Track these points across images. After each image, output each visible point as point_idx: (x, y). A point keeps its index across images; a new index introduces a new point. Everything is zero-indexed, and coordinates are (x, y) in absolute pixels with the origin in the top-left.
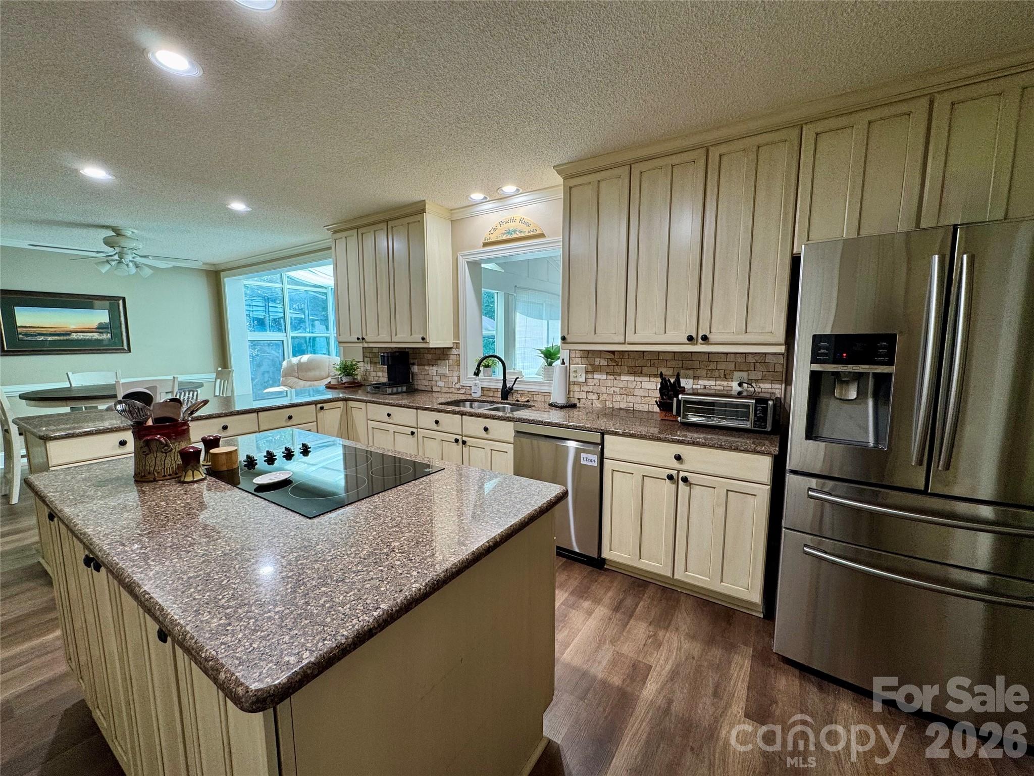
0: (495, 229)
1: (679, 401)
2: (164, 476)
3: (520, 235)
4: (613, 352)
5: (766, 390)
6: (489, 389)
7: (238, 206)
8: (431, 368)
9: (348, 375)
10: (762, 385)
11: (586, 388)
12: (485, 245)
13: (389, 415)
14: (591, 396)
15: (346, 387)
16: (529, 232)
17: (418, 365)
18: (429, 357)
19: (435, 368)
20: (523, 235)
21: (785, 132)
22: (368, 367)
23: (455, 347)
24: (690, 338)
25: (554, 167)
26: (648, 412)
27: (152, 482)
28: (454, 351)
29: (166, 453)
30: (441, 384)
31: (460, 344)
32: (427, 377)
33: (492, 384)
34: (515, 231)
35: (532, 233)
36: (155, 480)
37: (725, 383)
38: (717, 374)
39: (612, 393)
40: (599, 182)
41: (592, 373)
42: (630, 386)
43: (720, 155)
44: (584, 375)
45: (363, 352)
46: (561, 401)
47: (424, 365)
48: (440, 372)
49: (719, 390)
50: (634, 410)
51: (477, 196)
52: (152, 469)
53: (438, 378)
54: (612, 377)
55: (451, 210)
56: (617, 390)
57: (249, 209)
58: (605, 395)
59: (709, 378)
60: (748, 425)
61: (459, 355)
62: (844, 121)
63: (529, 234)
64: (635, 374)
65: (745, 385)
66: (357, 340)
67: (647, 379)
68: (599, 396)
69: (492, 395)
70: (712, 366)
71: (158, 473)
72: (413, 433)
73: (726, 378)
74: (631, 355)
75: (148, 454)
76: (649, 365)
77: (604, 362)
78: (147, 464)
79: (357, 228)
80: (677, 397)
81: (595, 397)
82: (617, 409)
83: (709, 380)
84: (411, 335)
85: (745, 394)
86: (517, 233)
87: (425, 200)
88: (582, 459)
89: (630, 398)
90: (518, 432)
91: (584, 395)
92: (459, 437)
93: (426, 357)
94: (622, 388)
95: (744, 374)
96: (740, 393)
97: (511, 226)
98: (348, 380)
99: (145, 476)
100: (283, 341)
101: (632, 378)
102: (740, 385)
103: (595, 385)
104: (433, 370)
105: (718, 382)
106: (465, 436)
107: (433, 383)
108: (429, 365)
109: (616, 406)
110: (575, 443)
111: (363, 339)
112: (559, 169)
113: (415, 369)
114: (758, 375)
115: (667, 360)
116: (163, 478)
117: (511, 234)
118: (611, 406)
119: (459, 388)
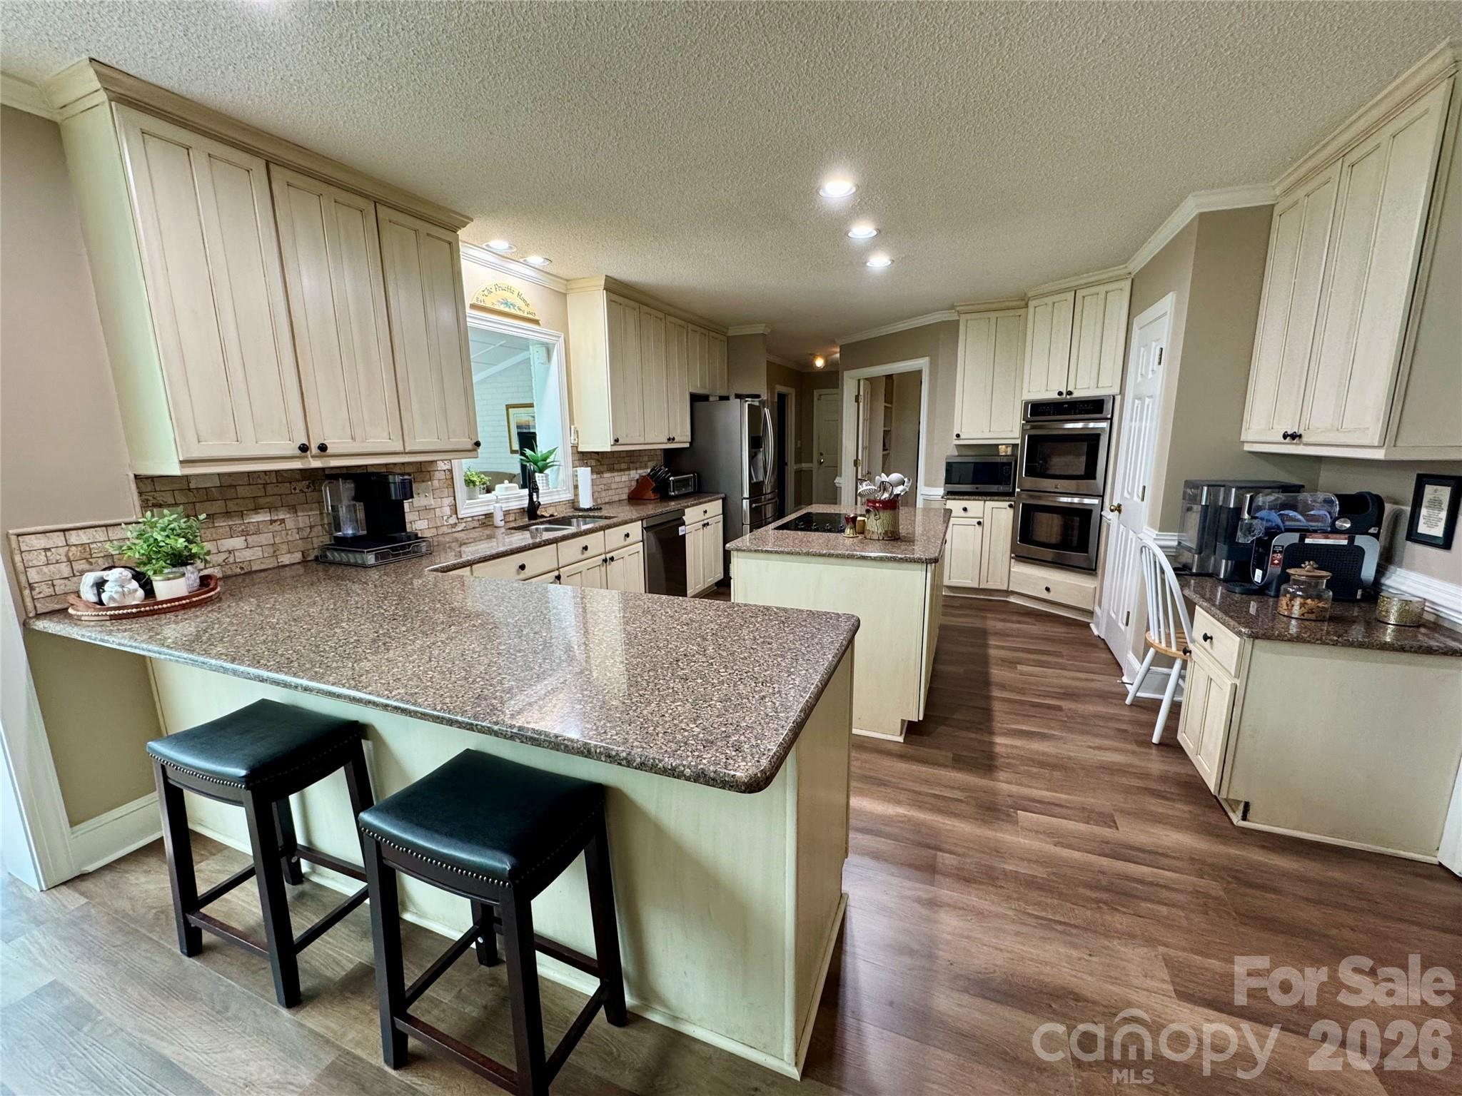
0: (489, 292)
3: (517, 312)
12: (473, 307)
16: (525, 312)
20: (520, 313)
24: (669, 440)
28: (441, 466)
30: (422, 525)
34: (512, 305)
35: (528, 315)
40: (625, 306)
46: (589, 504)
48: (418, 505)
53: (414, 516)
60: (691, 490)
66: (294, 453)
72: (558, 578)
84: (448, 438)
86: (514, 307)
97: (509, 296)
117: (510, 307)
119: (456, 524)
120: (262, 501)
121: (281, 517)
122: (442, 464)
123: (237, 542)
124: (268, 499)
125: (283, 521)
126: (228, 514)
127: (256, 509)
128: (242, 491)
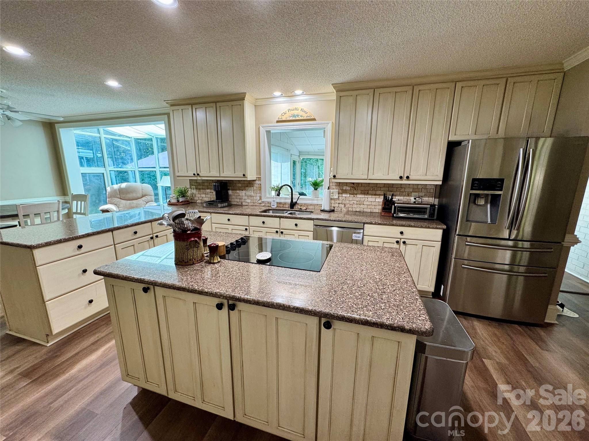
0: (285, 114)
1: (395, 207)
2: (198, 261)
3: (301, 118)
4: (353, 183)
5: (426, 201)
6: (280, 203)
7: (113, 83)
8: (241, 191)
9: (183, 196)
10: (424, 199)
11: (338, 202)
12: (278, 122)
13: (229, 220)
14: (341, 205)
15: (183, 204)
16: (306, 117)
17: (232, 190)
18: (240, 185)
19: (244, 192)
20: (302, 118)
21: (449, 84)
22: (194, 191)
23: (258, 179)
24: (401, 178)
25: (332, 84)
26: (371, 212)
27: (192, 265)
28: (257, 182)
29: (197, 248)
30: (249, 201)
31: (262, 178)
32: (239, 197)
33: (282, 200)
34: (298, 116)
35: (308, 118)
36: (193, 264)
37: (408, 198)
38: (404, 193)
39: (352, 203)
40: (357, 95)
41: (342, 194)
42: (362, 200)
43: (419, 91)
44: (337, 195)
45: (190, 182)
46: (327, 208)
47: (236, 190)
48: (247, 194)
49: (405, 201)
50: (363, 212)
51: (277, 93)
52: (192, 258)
53: (246, 198)
54: (353, 196)
55: (256, 99)
56: (355, 202)
57: (120, 86)
58: (348, 205)
59: (400, 195)
60: (426, 217)
61: (261, 184)
62: (472, 83)
63: (307, 118)
64: (364, 194)
65: (417, 198)
66: (193, 175)
67: (371, 196)
68: (345, 205)
69: (282, 206)
70: (403, 190)
71: (195, 259)
72: (246, 229)
73: (408, 195)
74: (363, 185)
75: (189, 249)
76: (372, 190)
77: (348, 188)
78: (189, 255)
79: (192, 105)
80: (394, 205)
81: (343, 206)
82: (355, 211)
83: (401, 197)
84: (235, 173)
85: (417, 203)
86: (299, 117)
87: (246, 93)
88: (353, 237)
89: (362, 206)
90: (315, 225)
91: (337, 205)
92: (278, 230)
93: (237, 186)
94: (358, 201)
95: (417, 194)
96: (415, 202)
97: (296, 113)
98: (184, 200)
99: (188, 262)
100: (103, 174)
101: (363, 196)
102: (415, 199)
103: (343, 200)
104: (242, 193)
105: (405, 198)
106: (281, 229)
107: (243, 200)
108: (239, 190)
109: (354, 210)
110: (337, 228)
111: (198, 174)
112: (335, 85)
113: (230, 192)
114: (423, 194)
115: (381, 187)
116: (197, 262)
117: (296, 117)
118: (351, 210)
119: (261, 203)
120: (209, 187)
121: (212, 191)
122: (258, 182)
123: (204, 196)
124: (210, 187)
125: (213, 192)
126: (203, 189)
127: (208, 189)
128: (206, 184)
